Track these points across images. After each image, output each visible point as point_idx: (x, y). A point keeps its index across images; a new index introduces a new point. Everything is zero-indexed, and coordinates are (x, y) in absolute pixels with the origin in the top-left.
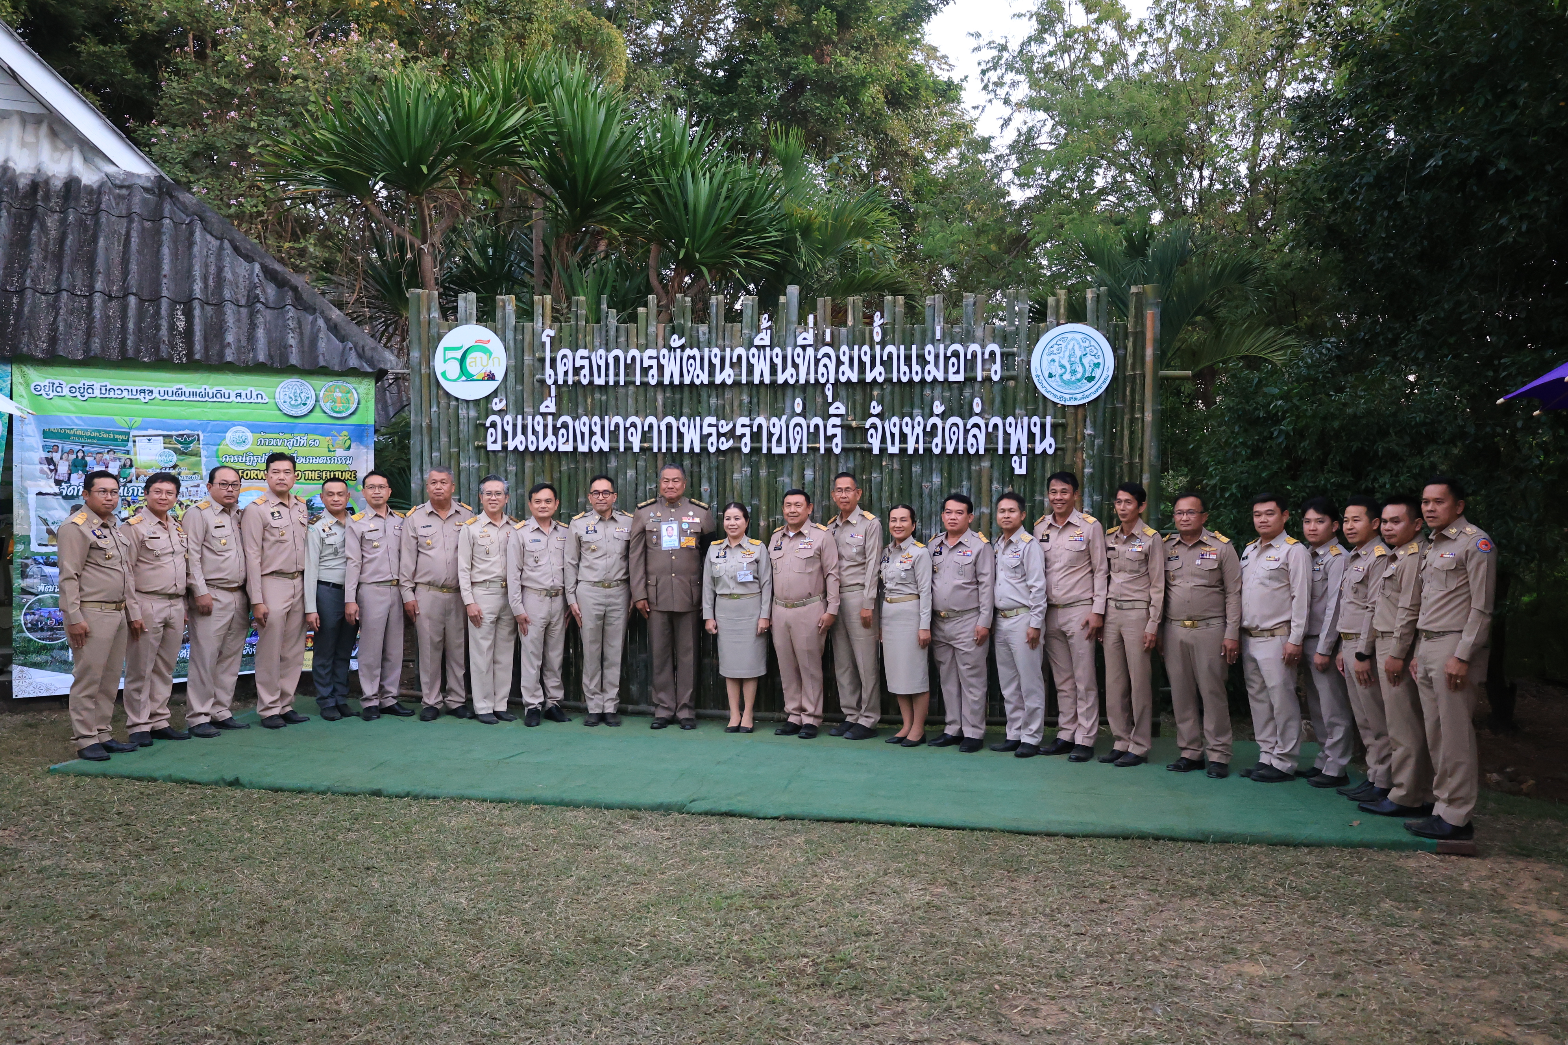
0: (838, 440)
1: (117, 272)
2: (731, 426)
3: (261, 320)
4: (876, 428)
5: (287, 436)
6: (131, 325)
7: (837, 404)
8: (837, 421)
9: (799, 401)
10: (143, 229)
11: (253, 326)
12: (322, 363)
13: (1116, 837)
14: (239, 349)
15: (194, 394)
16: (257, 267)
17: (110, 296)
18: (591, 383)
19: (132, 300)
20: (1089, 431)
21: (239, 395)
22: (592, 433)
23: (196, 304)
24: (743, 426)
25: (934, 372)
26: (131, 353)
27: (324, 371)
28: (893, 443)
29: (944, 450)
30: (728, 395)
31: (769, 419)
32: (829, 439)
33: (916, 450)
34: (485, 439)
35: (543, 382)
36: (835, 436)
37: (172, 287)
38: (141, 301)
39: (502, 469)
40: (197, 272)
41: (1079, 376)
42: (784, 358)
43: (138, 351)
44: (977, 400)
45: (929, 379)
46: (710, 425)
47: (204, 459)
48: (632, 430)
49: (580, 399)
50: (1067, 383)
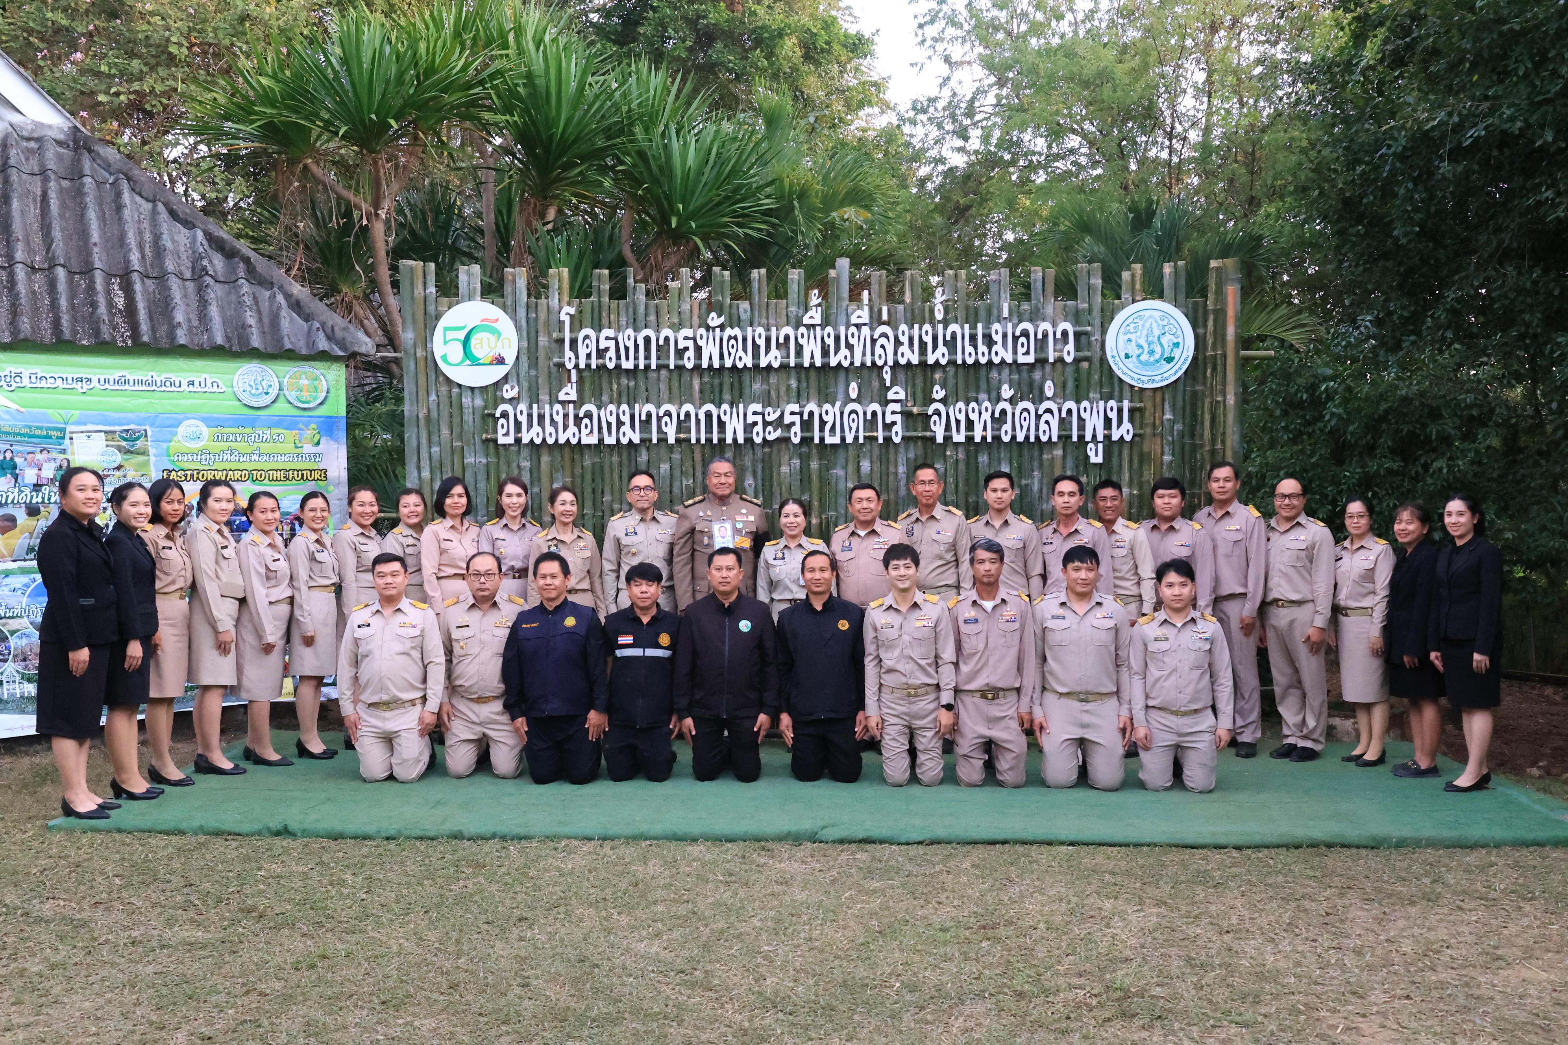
0: (898, 428)
1: (37, 240)
2: (778, 413)
3: (212, 295)
4: (939, 415)
5: (248, 430)
6: (63, 302)
7: (896, 388)
8: (897, 407)
9: (853, 385)
10: (61, 190)
11: (203, 303)
12: (288, 346)
13: (1287, 846)
14: (190, 329)
15: (140, 382)
16: (200, 235)
17: (33, 268)
18: (618, 367)
19: (61, 272)
20: (1168, 416)
21: (192, 383)
22: (620, 423)
23: (135, 277)
24: (792, 413)
25: (1002, 353)
26: (67, 335)
27: (290, 355)
28: (958, 430)
29: (1014, 437)
30: (773, 379)
31: (820, 406)
32: (888, 427)
33: (984, 438)
34: (495, 431)
35: (561, 365)
36: (894, 423)
37: (104, 258)
38: (71, 273)
39: (514, 465)
40: (131, 239)
41: (1157, 356)
42: (837, 339)
43: (75, 332)
44: (1049, 384)
45: (996, 360)
46: (755, 413)
47: (152, 458)
48: (666, 419)
49: (605, 385)
50: (1144, 364)
